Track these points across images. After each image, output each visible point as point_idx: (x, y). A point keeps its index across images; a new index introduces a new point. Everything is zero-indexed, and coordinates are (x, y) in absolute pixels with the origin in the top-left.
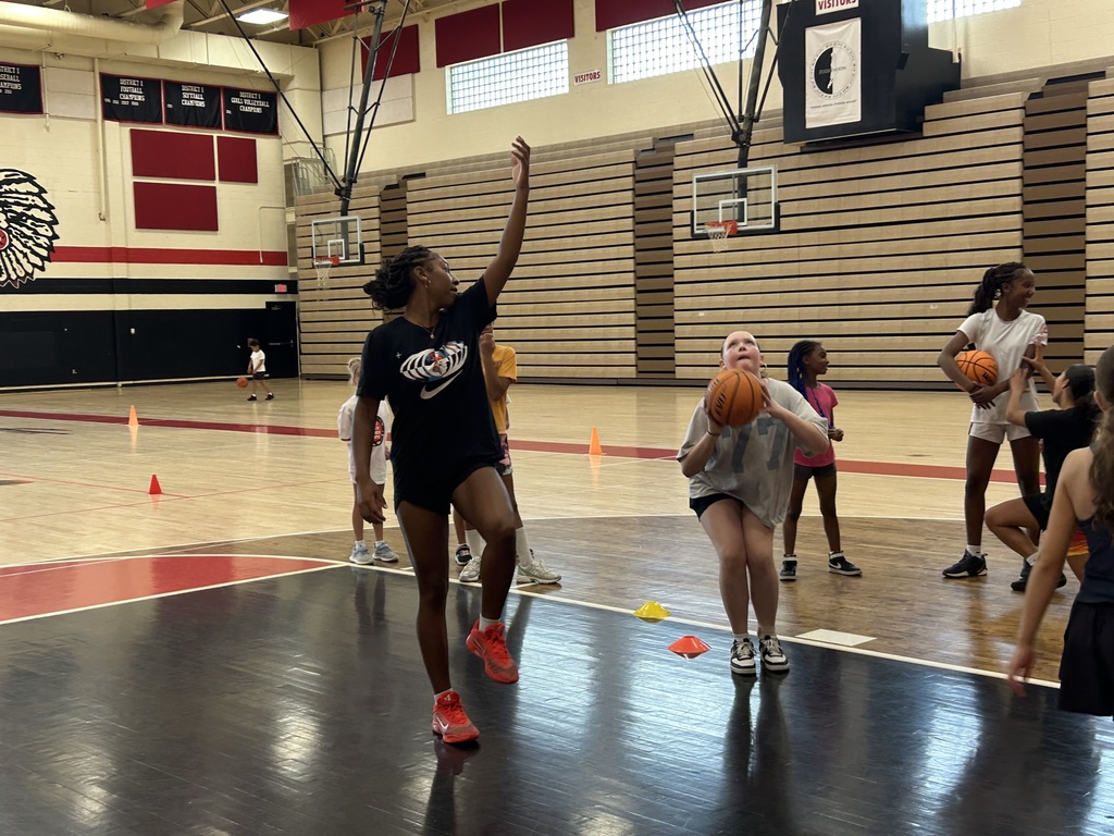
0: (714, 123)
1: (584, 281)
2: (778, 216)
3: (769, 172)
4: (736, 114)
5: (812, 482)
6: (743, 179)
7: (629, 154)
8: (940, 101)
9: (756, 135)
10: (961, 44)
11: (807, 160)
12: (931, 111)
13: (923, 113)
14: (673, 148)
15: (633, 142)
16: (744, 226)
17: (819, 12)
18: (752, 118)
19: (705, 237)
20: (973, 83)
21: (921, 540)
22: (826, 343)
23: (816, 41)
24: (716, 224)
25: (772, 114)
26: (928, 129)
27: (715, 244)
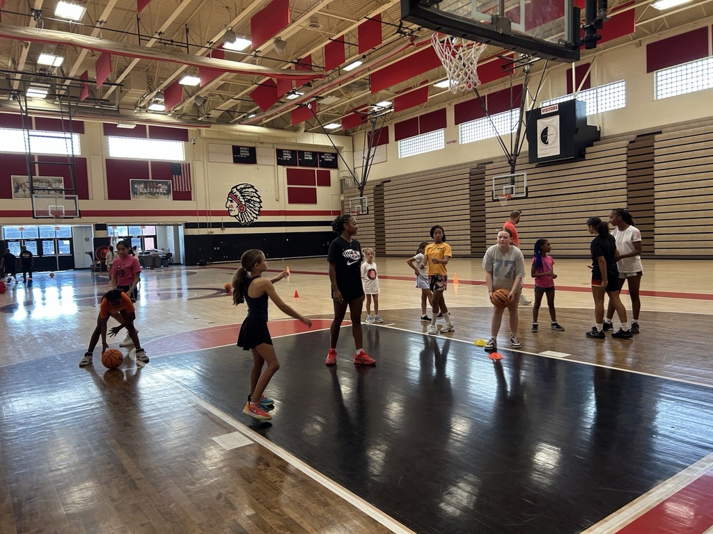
0: (501, 157)
1: (450, 218)
2: (527, 192)
3: (523, 175)
4: (510, 153)
5: (545, 293)
6: (513, 178)
7: (468, 170)
8: (592, 146)
9: (518, 161)
10: (601, 123)
11: (538, 170)
12: (588, 149)
13: (585, 150)
14: (485, 167)
15: (469, 165)
16: (513, 196)
17: (542, 113)
18: (516, 155)
19: (498, 200)
20: (606, 138)
21: (588, 317)
22: (550, 241)
23: (541, 125)
24: (502, 195)
25: (524, 153)
26: (587, 157)
27: (502, 203)
